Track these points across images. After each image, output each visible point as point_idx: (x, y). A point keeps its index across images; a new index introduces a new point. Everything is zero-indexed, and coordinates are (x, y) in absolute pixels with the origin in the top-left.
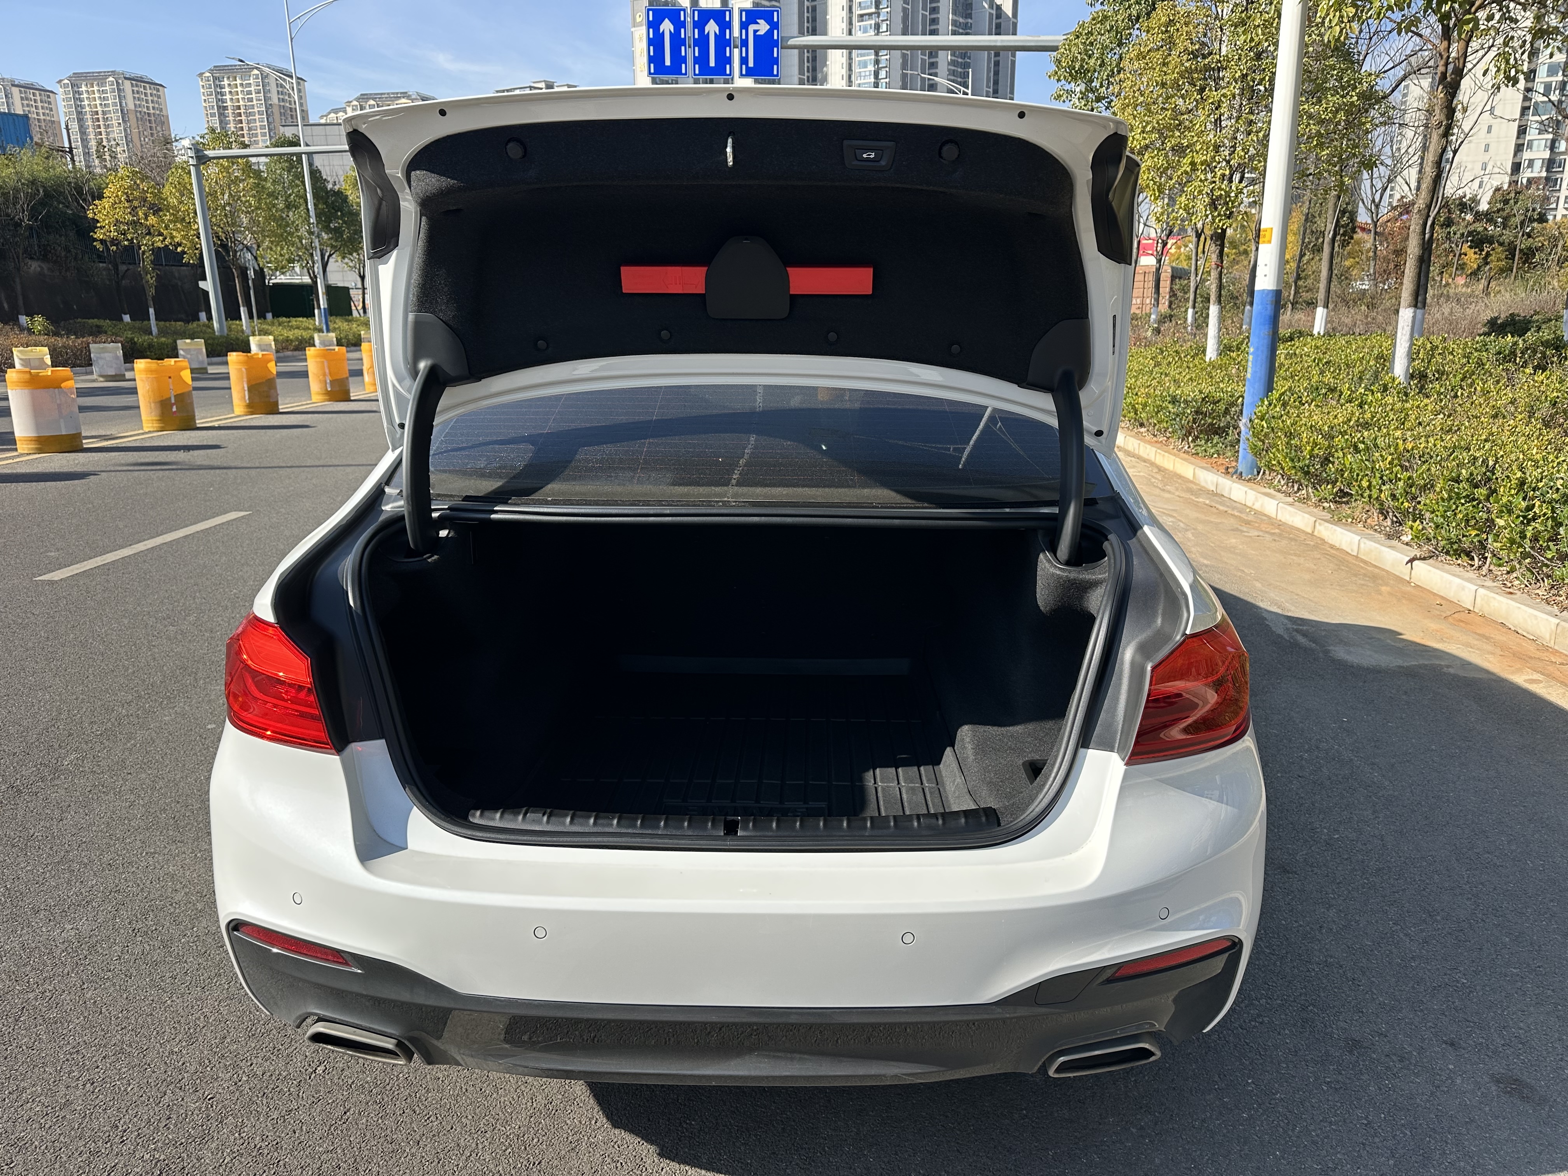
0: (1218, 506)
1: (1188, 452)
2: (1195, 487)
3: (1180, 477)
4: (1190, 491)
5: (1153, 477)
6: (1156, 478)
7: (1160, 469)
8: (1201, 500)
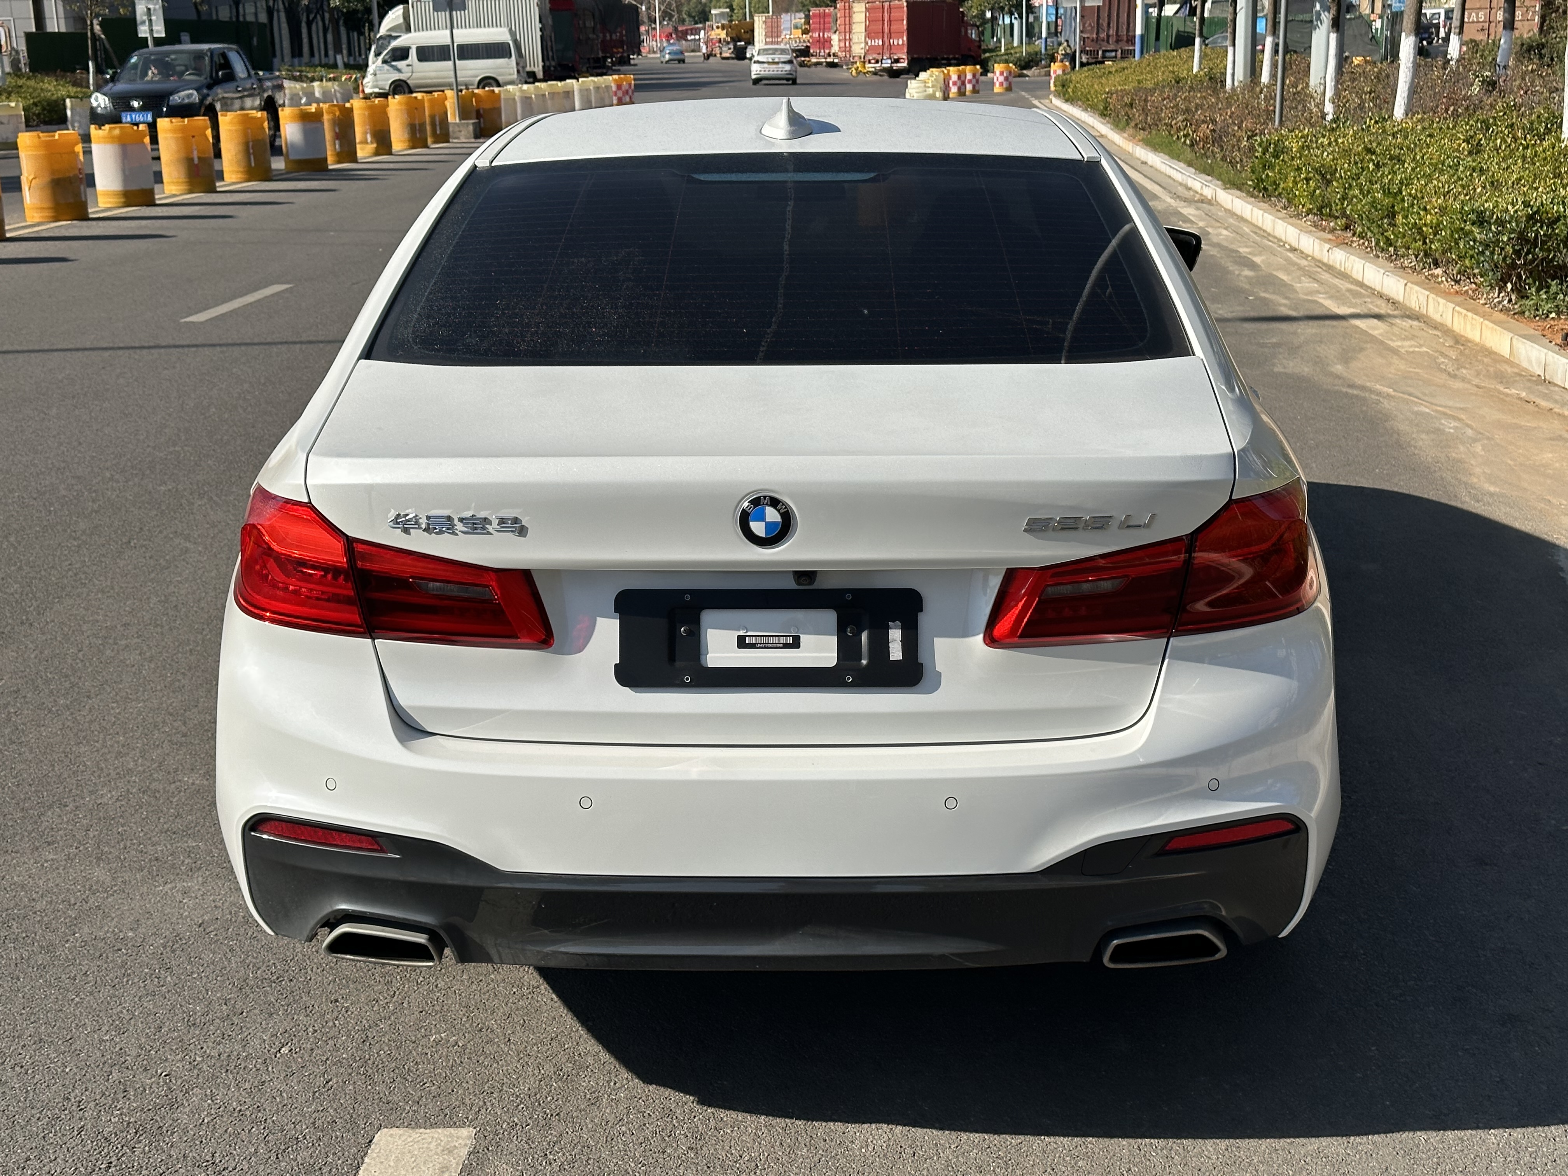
0: (1539, 401)
1: (1508, 310)
2: (1509, 370)
3: (1490, 353)
4: (1501, 377)
5: (1442, 354)
6: (1446, 356)
7: (1458, 340)
8: (1514, 391)
